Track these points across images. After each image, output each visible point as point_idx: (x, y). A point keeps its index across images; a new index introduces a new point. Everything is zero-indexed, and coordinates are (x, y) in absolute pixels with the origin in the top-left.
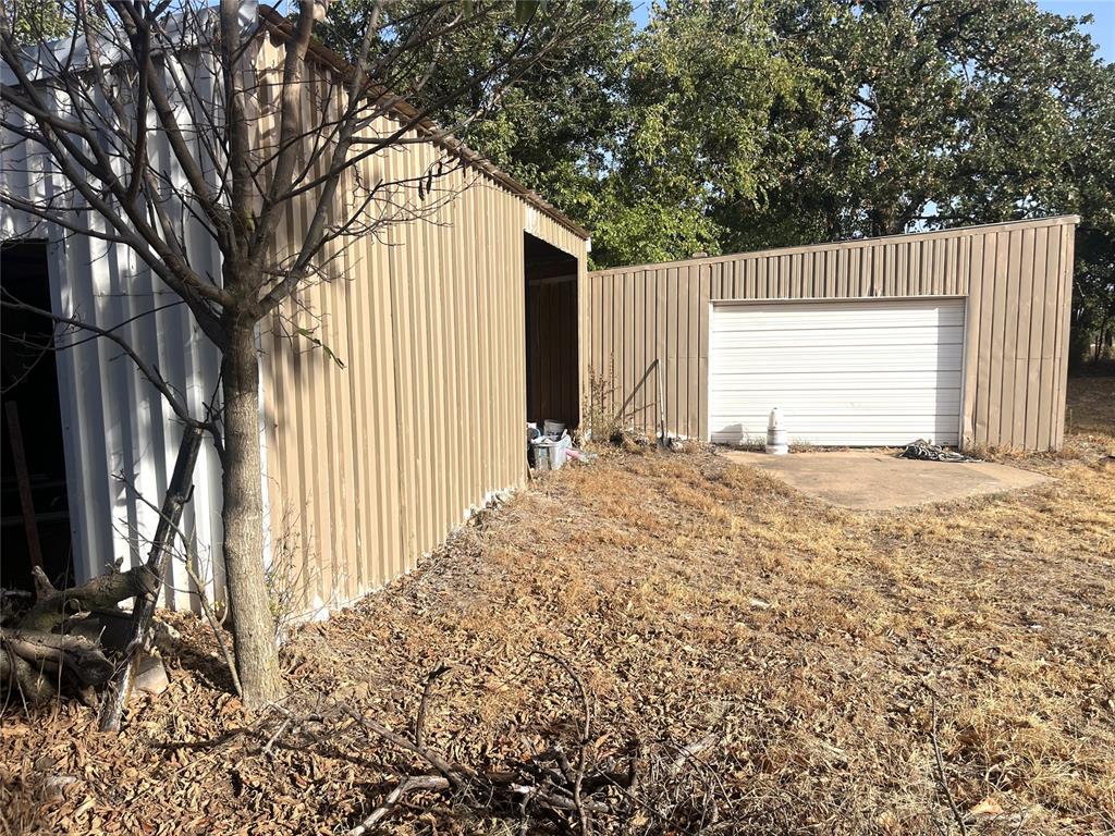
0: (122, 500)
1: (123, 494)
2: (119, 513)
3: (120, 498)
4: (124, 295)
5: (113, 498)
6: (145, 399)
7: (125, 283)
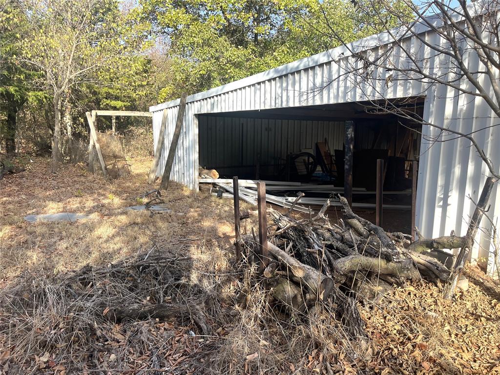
0: (440, 205)
1: (441, 203)
2: (438, 212)
3: (439, 204)
4: (459, 119)
5: (436, 205)
6: (459, 164)
7: (460, 114)
